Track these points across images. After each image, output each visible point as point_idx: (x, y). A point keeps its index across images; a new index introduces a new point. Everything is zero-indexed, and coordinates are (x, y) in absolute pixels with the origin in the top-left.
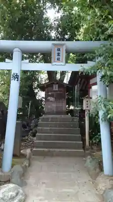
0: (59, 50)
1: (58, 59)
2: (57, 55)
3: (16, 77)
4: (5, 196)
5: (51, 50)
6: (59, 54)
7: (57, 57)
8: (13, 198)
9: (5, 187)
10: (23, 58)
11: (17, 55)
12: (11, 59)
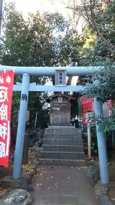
0: (61, 74)
1: (61, 82)
2: (59, 78)
3: (25, 97)
4: (16, 199)
5: (54, 75)
6: (61, 78)
7: (59, 80)
8: (22, 200)
9: (16, 192)
10: (31, 82)
11: (25, 79)
12: (21, 82)
